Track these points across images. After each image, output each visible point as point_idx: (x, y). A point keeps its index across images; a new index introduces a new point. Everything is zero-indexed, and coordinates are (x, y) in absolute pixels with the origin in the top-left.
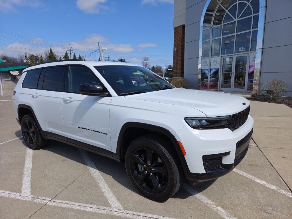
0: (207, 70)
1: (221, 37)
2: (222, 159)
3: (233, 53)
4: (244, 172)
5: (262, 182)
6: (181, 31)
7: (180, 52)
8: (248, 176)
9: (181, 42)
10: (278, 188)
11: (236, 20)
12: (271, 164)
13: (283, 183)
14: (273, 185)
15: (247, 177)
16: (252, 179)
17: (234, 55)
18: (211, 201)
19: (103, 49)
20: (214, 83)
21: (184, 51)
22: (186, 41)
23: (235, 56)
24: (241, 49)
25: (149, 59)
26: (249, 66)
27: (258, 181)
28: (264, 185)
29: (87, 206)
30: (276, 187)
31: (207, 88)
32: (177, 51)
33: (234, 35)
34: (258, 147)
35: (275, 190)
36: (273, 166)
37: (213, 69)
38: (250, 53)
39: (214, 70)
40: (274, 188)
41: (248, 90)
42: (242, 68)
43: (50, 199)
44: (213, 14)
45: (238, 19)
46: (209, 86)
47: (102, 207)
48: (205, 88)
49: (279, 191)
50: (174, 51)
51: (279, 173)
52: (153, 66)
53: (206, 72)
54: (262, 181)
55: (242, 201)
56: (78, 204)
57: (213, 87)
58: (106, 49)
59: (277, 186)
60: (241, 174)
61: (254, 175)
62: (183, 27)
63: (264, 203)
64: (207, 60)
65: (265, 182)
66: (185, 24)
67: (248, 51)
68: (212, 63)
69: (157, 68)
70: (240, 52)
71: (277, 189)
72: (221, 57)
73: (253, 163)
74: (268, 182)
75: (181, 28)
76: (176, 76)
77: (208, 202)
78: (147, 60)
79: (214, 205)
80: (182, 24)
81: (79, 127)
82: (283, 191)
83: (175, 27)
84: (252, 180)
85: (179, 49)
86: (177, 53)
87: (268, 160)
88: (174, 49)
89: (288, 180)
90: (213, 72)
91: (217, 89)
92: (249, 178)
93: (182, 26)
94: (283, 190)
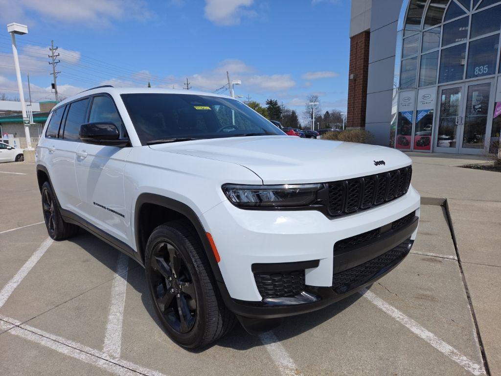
0: (411, 113)
1: (440, 49)
2: (304, 275)
3: (462, 79)
4: (397, 309)
6: (364, 42)
7: (360, 81)
8: (401, 317)
9: (362, 63)
10: (455, 351)
11: (470, 13)
12: (469, 297)
13: (474, 342)
14: (448, 343)
15: (398, 319)
16: (407, 325)
17: (465, 82)
18: (291, 361)
19: (234, 82)
20: (423, 138)
21: (367, 79)
22: (371, 59)
23: (467, 85)
24: (480, 70)
25: (319, 99)
26: (495, 103)
27: (416, 330)
28: (426, 342)
29: (65, 342)
30: (451, 348)
31: (409, 148)
32: (355, 80)
33: (465, 44)
34: (459, 261)
35: (446, 354)
36: (471, 304)
37: (422, 111)
38: (496, 78)
39: (424, 114)
40: (446, 348)
41: (491, 151)
42: (480, 108)
43: (19, 324)
44: (424, 5)
45: (474, 12)
46: (412, 144)
47: (87, 349)
48: (406, 148)
49: (455, 358)
50: (349, 80)
51: (478, 320)
52: (327, 112)
53: (409, 117)
54: (427, 332)
55: (358, 369)
56: (54, 337)
57: (421, 146)
58: (239, 82)
59: (454, 346)
60: (389, 312)
61: (416, 319)
62: (367, 34)
64: (411, 94)
66: (369, 29)
67: (494, 73)
68: (420, 99)
69: (333, 114)
70: (477, 76)
71: (453, 352)
72: (438, 87)
73: (428, 293)
74: (439, 336)
75: (364, 36)
76: (352, 126)
77: (285, 362)
78: (315, 100)
79: (291, 370)
80: (366, 29)
81: (94, 203)
82: (465, 358)
83: (353, 35)
84: (404, 327)
85: (359, 76)
86: (355, 83)
87: (467, 289)
88: (350, 75)
89: (492, 335)
90: (420, 117)
91: (429, 149)
92: (399, 323)
93: (364, 34)
94: (465, 356)
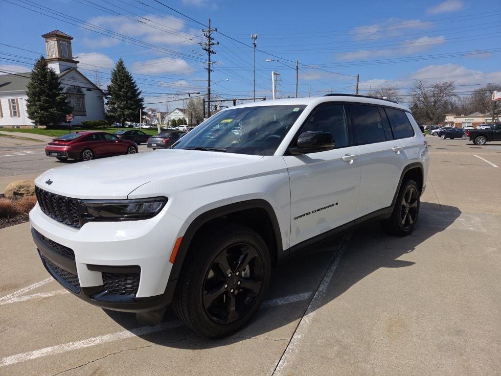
5: (36, 354)
14: (13, 365)
16: (57, 346)
28: (29, 351)
54: (38, 356)
63: (8, 329)
65: (32, 357)
74: (26, 362)
